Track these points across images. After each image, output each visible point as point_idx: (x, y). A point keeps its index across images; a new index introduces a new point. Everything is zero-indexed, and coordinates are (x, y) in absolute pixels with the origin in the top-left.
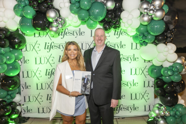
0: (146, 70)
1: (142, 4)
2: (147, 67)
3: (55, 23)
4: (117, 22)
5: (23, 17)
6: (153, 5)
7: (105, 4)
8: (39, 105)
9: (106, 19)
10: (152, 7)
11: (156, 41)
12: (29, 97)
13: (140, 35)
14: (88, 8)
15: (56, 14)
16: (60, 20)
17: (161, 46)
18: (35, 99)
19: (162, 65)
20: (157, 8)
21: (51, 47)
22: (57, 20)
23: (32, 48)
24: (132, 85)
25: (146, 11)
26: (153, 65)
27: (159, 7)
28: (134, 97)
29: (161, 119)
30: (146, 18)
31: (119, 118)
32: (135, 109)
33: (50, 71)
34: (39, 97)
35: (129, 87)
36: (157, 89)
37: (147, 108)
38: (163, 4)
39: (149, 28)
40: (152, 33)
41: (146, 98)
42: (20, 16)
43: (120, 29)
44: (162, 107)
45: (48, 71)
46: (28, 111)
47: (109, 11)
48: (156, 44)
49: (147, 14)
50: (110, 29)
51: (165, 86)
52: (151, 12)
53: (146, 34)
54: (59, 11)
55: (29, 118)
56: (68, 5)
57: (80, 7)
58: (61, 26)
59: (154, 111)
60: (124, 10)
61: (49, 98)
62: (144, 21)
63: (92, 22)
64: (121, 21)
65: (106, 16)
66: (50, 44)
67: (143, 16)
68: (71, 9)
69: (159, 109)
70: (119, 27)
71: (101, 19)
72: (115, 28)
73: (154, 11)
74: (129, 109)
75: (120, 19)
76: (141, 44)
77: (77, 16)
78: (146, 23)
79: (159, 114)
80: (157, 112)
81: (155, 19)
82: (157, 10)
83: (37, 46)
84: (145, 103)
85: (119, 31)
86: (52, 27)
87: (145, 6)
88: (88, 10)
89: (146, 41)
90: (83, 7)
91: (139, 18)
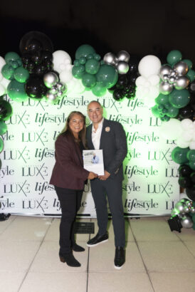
0: (169, 154)
1: (162, 69)
2: (171, 150)
3: (54, 90)
4: (130, 90)
5: (13, 80)
6: (175, 72)
7: (116, 68)
8: (24, 198)
9: (118, 86)
10: (173, 74)
11: (180, 116)
12: (11, 186)
13: (159, 108)
14: (95, 72)
15: (55, 79)
16: (60, 86)
17: (187, 122)
18: (19, 189)
19: (188, 148)
20: (180, 75)
21: (44, 119)
22: (55, 87)
23: (19, 119)
24: (150, 173)
25: (165, 78)
26: (178, 148)
27: (182, 73)
28: (152, 189)
29: (185, 217)
30: (166, 87)
31: (131, 218)
32: (153, 206)
33: (42, 151)
34: (25, 186)
35: (145, 176)
36: (182, 178)
37: (170, 205)
38: (187, 70)
39: (170, 99)
40: (174, 106)
41: (168, 191)
42: (10, 79)
43: (135, 98)
44: (188, 202)
45: (39, 151)
46: (9, 205)
47: (121, 77)
48: (181, 120)
49: (168, 82)
50: (122, 98)
51: (192, 175)
52: (172, 80)
53: (167, 106)
54: (58, 74)
55: (9, 215)
56: (70, 67)
57: (85, 71)
58: (60, 94)
59: (177, 208)
60: (140, 75)
61: (38, 187)
62: (164, 91)
63: (99, 88)
64: (136, 89)
65: (118, 83)
66: (42, 116)
67: (163, 84)
68: (74, 73)
69: (184, 204)
70: (134, 96)
71: (111, 85)
72: (129, 97)
73: (175, 78)
74: (146, 205)
75: (135, 86)
76: (162, 119)
77: (80, 81)
78: (167, 93)
79: (184, 211)
80: (181, 208)
81: (177, 88)
82: (180, 78)
83: (25, 117)
84: (168, 199)
85: (134, 101)
86: (49, 94)
87: (165, 72)
88: (95, 75)
89: (168, 115)
90: (88, 71)
91: (158, 86)
